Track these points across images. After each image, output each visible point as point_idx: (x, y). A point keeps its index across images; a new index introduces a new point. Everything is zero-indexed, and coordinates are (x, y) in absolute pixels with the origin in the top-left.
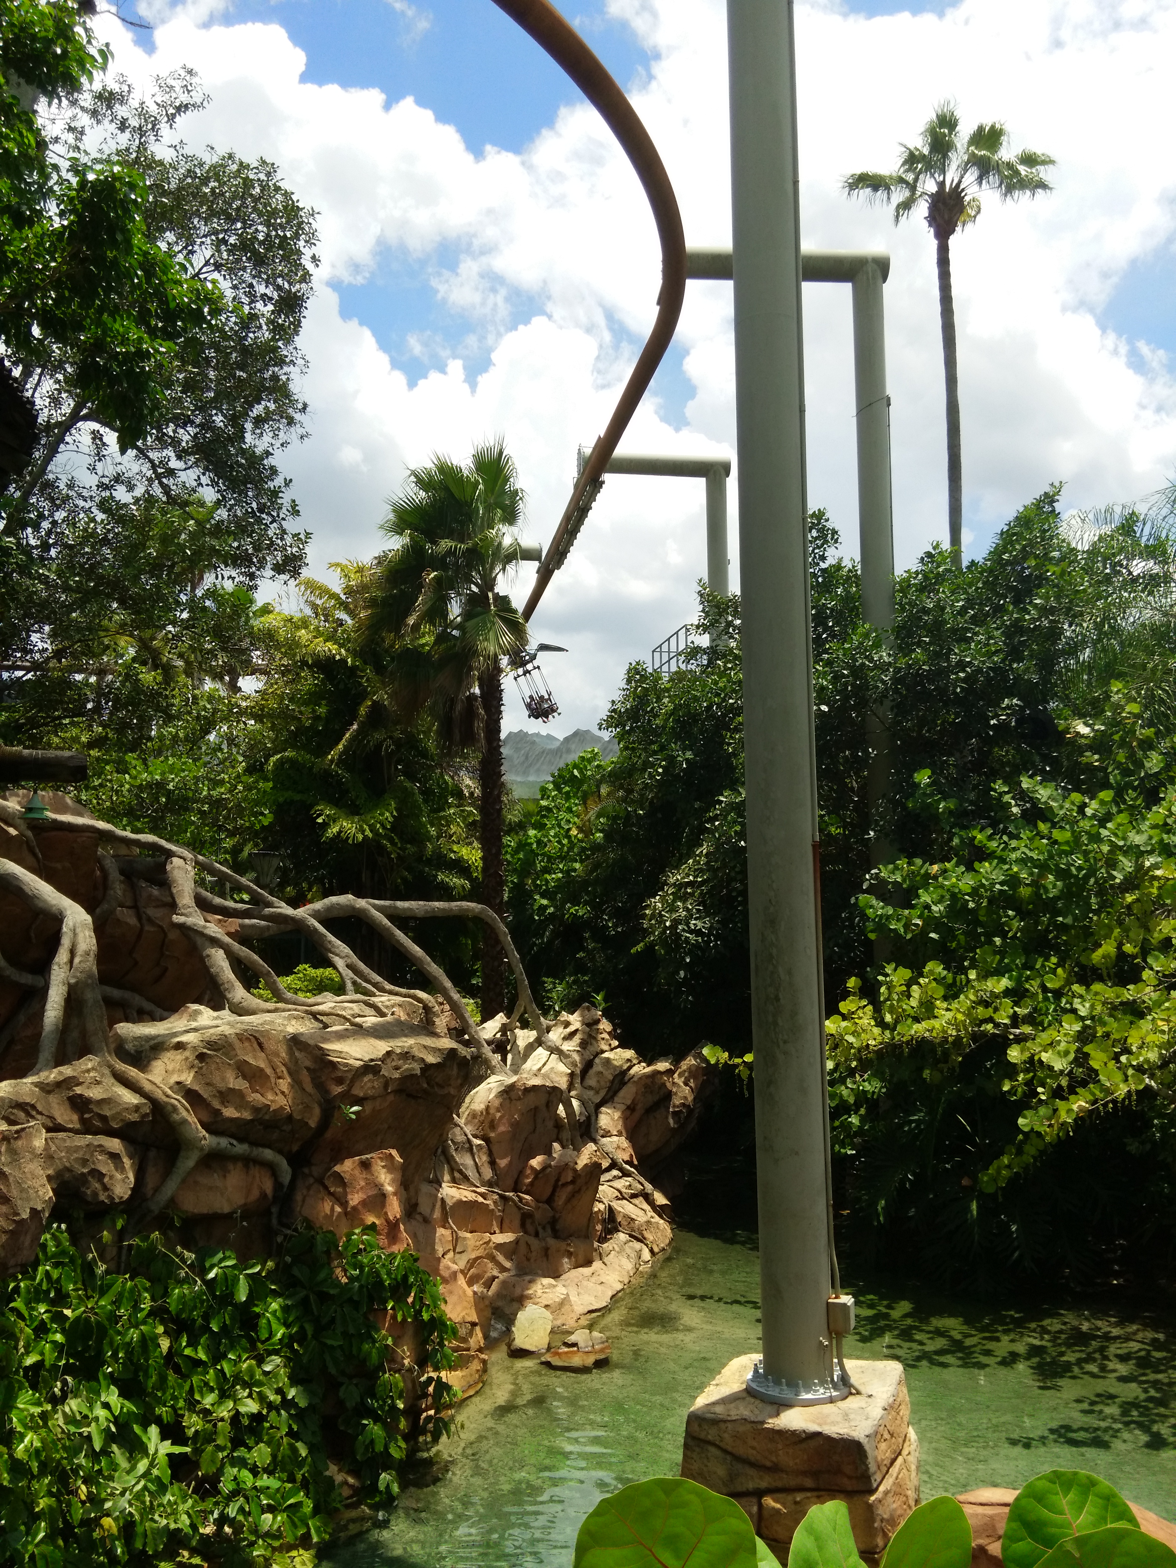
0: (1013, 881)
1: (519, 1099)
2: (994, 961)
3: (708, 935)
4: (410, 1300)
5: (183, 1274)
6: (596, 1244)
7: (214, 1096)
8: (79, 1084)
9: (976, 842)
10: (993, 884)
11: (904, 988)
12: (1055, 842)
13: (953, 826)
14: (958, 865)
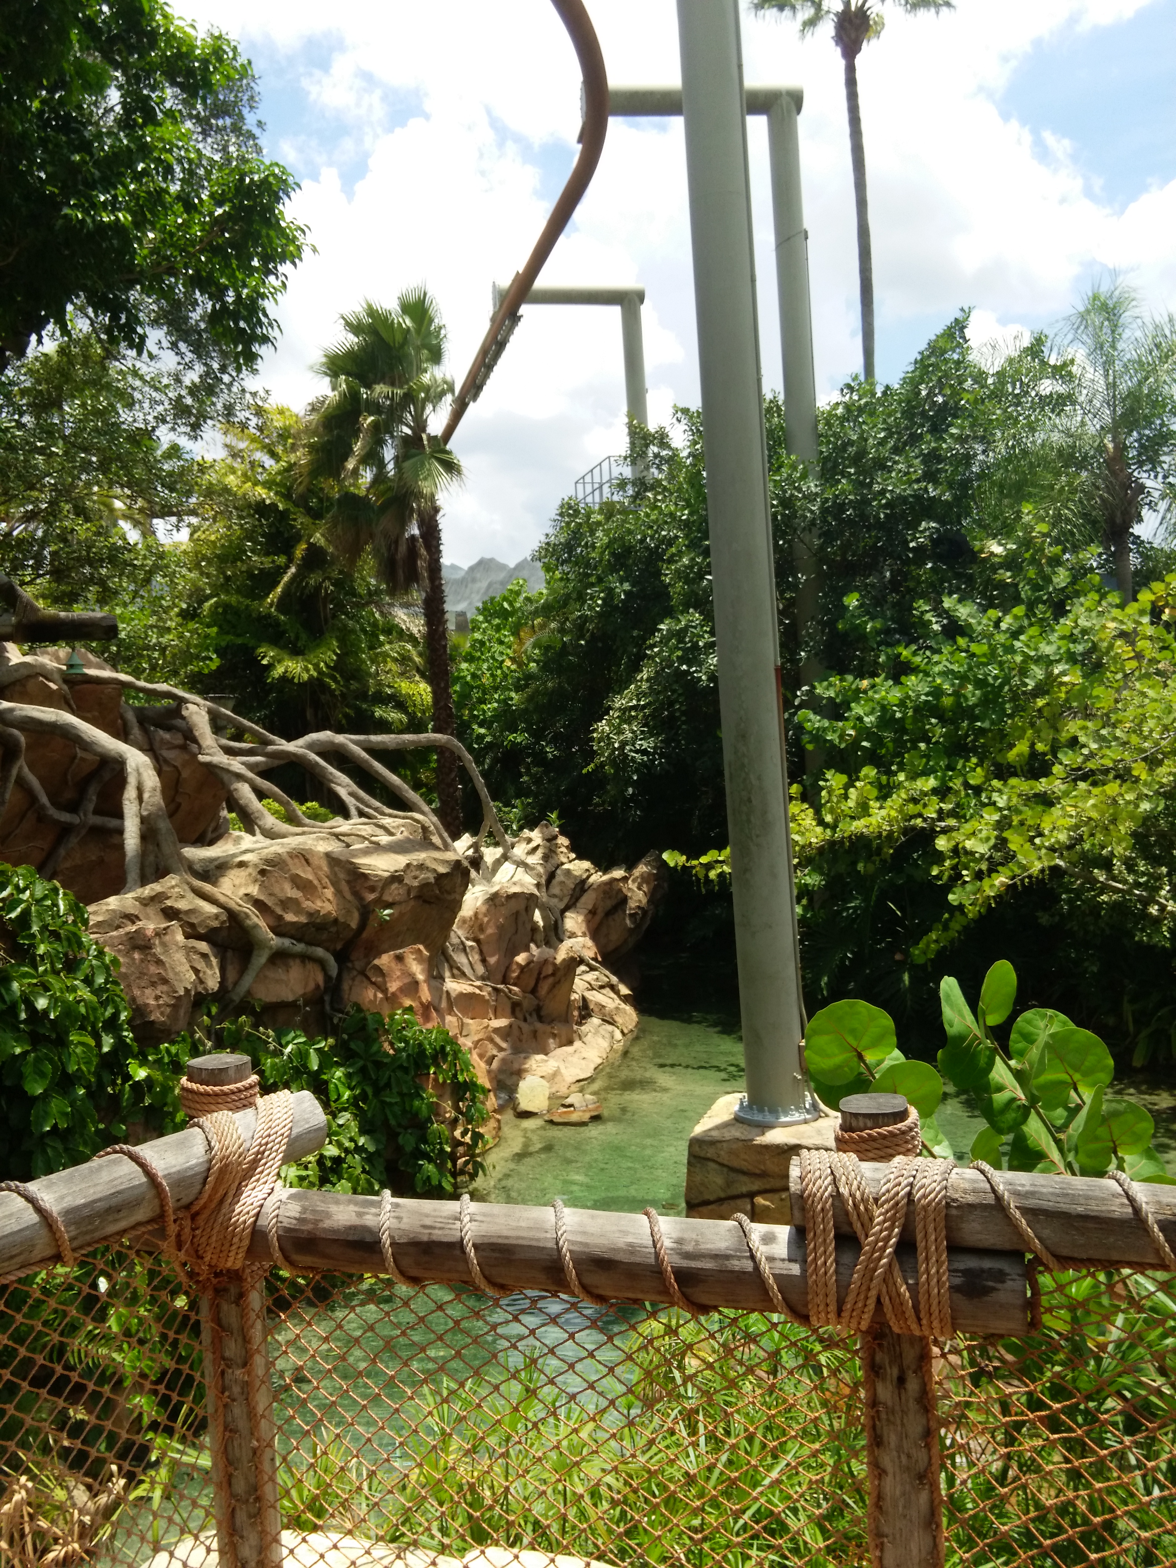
0: (937, 692)
1: (505, 905)
3: (653, 754)
4: (447, 1066)
5: (272, 1047)
6: (575, 1027)
7: (277, 904)
8: (168, 898)
9: (902, 658)
10: (918, 696)
11: (842, 791)
12: (973, 655)
13: (879, 644)
14: (886, 679)
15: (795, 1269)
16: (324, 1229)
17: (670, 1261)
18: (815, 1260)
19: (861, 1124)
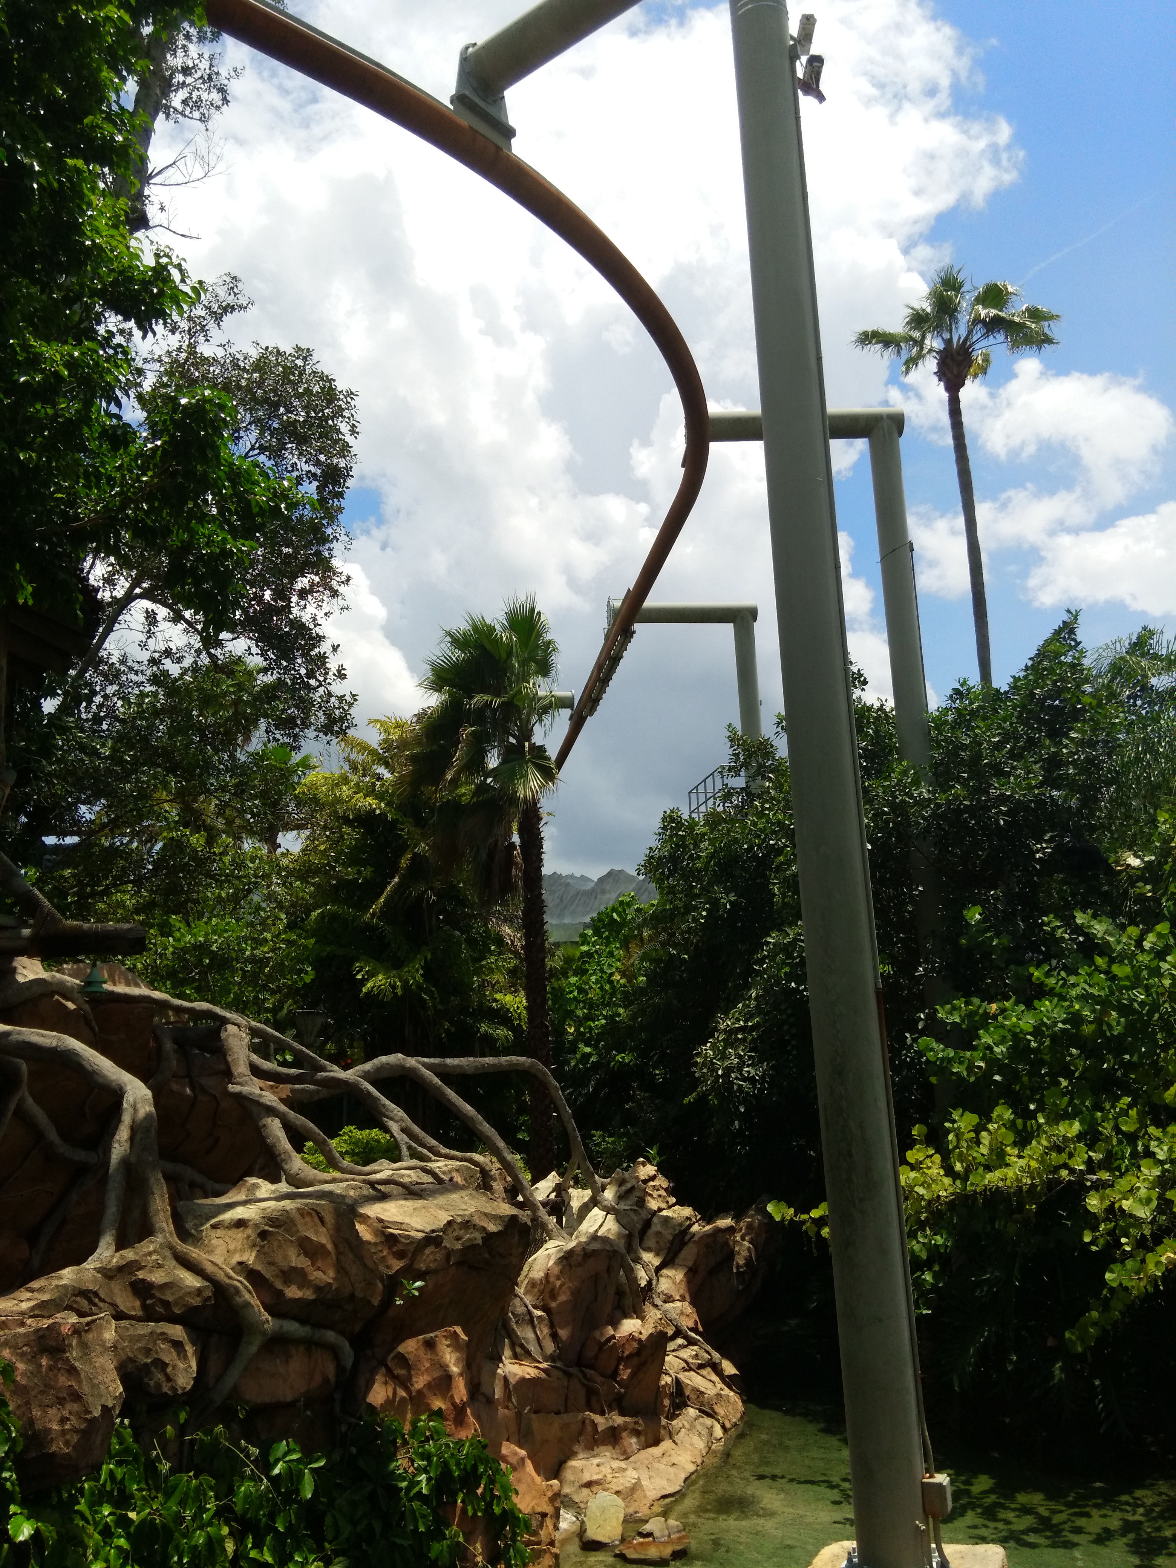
0: (1075, 1019)
1: (580, 1265)
2: (1062, 1103)
3: (762, 1083)
4: (479, 1491)
5: (249, 1472)
6: (664, 1421)
7: (277, 1276)
8: (141, 1268)
9: (1034, 979)
10: (1055, 1024)
11: (973, 1135)
12: (1115, 977)
14: (1017, 1003)
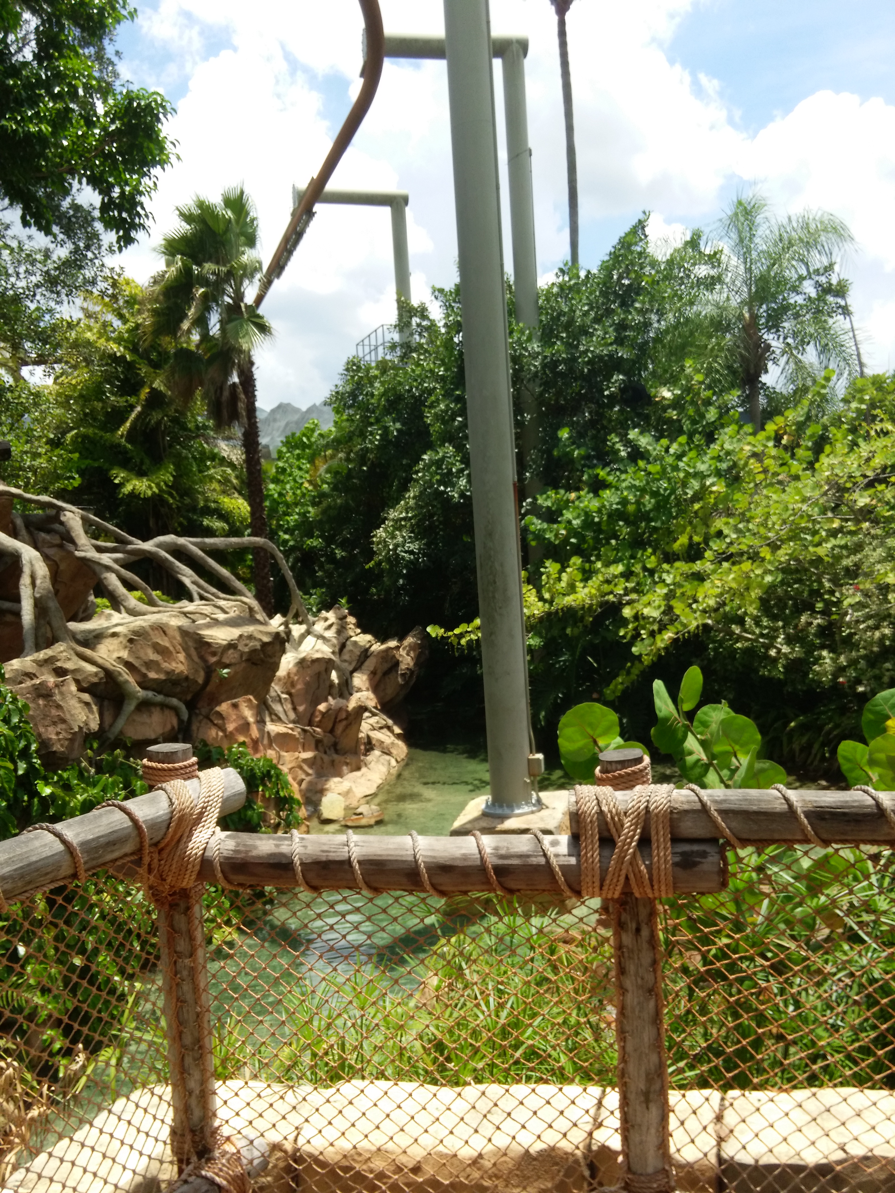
0: (624, 502)
1: (309, 667)
2: (612, 555)
3: (418, 553)
6: (361, 758)
7: (143, 665)
8: (58, 660)
9: (599, 477)
10: (611, 505)
11: (557, 575)
12: (650, 473)
13: (584, 466)
14: (588, 492)
15: (573, 861)
16: (253, 857)
17: (491, 861)
18: (586, 853)
19: (614, 767)
